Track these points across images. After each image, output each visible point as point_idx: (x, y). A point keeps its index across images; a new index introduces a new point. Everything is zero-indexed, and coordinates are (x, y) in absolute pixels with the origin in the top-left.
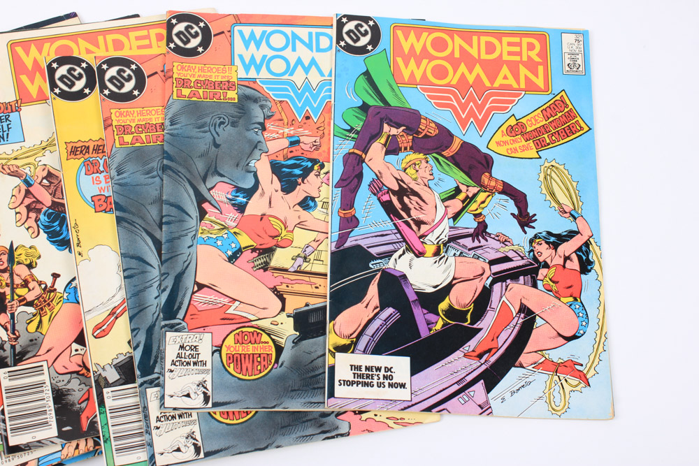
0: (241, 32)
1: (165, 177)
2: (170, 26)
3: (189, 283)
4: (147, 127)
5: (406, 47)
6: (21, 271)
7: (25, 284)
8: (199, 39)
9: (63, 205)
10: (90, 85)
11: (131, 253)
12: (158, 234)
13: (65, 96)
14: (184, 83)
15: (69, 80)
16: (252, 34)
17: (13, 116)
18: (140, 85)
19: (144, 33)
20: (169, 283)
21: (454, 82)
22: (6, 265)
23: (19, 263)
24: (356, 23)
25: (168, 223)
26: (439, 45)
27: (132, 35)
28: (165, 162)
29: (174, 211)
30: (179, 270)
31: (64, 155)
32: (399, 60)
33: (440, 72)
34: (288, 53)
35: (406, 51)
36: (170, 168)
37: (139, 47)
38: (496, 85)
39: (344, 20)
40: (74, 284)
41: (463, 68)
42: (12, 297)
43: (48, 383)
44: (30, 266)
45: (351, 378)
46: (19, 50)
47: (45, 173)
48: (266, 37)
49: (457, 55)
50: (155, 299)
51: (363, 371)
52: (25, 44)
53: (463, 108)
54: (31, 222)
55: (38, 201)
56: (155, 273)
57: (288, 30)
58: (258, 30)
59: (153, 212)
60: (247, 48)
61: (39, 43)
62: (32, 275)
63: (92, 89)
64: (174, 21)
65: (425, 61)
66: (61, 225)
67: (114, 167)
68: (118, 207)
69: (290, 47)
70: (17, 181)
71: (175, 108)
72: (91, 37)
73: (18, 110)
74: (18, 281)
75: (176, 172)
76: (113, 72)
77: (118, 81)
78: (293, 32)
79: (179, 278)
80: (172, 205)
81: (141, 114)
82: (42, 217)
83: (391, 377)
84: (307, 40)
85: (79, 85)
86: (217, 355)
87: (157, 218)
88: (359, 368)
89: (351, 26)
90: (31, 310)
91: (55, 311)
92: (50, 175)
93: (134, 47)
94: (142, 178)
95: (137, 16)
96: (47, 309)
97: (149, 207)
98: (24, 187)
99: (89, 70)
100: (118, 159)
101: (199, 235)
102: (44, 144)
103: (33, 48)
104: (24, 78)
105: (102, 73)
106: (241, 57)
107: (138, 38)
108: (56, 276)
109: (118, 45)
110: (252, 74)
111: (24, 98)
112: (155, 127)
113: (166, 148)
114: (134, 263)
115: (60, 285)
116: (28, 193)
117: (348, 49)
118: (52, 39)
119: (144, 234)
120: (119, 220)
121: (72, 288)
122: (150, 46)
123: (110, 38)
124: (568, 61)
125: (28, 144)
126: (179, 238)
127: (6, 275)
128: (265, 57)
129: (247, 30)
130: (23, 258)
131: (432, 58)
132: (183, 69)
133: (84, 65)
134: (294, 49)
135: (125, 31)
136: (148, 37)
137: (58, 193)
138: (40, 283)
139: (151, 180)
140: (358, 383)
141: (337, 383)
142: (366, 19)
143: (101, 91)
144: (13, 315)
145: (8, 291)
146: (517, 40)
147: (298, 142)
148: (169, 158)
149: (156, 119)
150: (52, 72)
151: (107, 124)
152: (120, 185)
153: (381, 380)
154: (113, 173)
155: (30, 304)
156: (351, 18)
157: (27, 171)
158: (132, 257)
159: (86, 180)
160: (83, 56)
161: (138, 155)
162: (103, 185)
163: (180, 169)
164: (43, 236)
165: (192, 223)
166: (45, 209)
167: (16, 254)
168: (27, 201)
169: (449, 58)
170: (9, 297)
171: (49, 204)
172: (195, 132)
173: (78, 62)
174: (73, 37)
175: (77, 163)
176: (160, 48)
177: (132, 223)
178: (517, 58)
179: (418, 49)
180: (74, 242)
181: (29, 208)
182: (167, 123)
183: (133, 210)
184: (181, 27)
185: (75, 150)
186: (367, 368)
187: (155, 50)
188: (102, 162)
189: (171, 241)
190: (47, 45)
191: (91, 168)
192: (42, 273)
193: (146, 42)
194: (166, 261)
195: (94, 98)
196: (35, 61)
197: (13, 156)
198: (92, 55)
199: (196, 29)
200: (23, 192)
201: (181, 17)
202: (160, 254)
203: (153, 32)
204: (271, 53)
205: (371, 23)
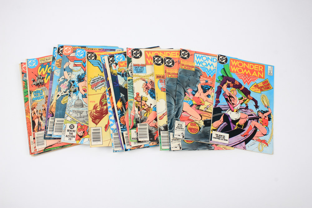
0: (196, 55)
1: (177, 86)
2: (181, 52)
3: (181, 110)
4: (174, 74)
5: (233, 64)
6: (143, 102)
7: (144, 105)
8: (187, 56)
9: (154, 89)
10: (162, 62)
11: (169, 101)
12: (175, 98)
13: (156, 64)
14: (183, 65)
15: (158, 61)
16: (199, 56)
17: (144, 67)
18: (173, 64)
19: (174, 53)
20: (177, 109)
21: (243, 73)
22: (140, 100)
23: (143, 100)
24: (222, 57)
25: (177, 96)
26: (240, 64)
27: (172, 53)
28: (178, 82)
29: (179, 93)
30: (179, 107)
31: (156, 78)
32: (231, 67)
33: (240, 71)
34: (206, 61)
35: (233, 65)
36: (179, 83)
37: (173, 56)
38: (253, 75)
39: (220, 56)
40: (155, 107)
41: (245, 70)
42: (141, 108)
43: (148, 128)
44: (146, 101)
45: (216, 137)
46: (147, 53)
47: (150, 81)
48: (202, 57)
49: (244, 67)
50: (174, 113)
51: (218, 136)
52: (148, 52)
53: (245, 79)
54: (147, 92)
55: (148, 87)
56: (174, 107)
57: (207, 56)
58: (200, 55)
59: (174, 93)
60: (197, 59)
61: (151, 52)
62: (146, 103)
63: (162, 64)
64: (182, 51)
65: (237, 68)
66: (153, 93)
67: (166, 82)
68: (167, 91)
69: (207, 60)
70: (144, 82)
71: (181, 70)
72: (163, 52)
73: (146, 66)
74: (143, 104)
75: (180, 85)
76: (167, 60)
77: (169, 62)
78: (208, 57)
79: (179, 109)
80: (178, 92)
81: (173, 70)
82: (149, 91)
83: (224, 138)
84: (211, 59)
85: (160, 62)
86: (186, 127)
87: (175, 95)
88: (218, 135)
89: (221, 57)
90: (145, 111)
91: (150, 112)
92: (151, 82)
93: (172, 55)
94: (172, 85)
95: (173, 49)
96: (148, 111)
97: (173, 92)
98: (145, 83)
99: (162, 59)
100: (167, 80)
101: (184, 100)
102: (151, 75)
103: (150, 53)
104: (147, 59)
105: (165, 60)
106: (196, 61)
107: (173, 54)
108: (151, 104)
109: (169, 55)
110: (198, 65)
111: (147, 64)
112: (176, 74)
113: (178, 79)
114: (169, 104)
115: (152, 107)
116: (146, 85)
117: (220, 62)
118: (154, 51)
119: (172, 98)
120: (167, 94)
121: (155, 108)
122: (175, 56)
123: (167, 53)
124: (269, 72)
125: (147, 74)
126: (180, 100)
127: (140, 103)
128: (201, 62)
129: (198, 55)
130: (144, 99)
131: (239, 67)
132: (183, 62)
133: (161, 58)
134: (208, 61)
135: (170, 52)
136: (175, 54)
137: (153, 86)
138: (147, 106)
139: (174, 86)
140: (217, 138)
141: (212, 138)
142: (225, 56)
143: (165, 64)
144: (141, 112)
145: (140, 106)
146: (258, 66)
147: (207, 82)
148: (179, 81)
149: (176, 72)
150: (154, 59)
151: (166, 72)
152: (167, 86)
153: (222, 138)
154: (166, 83)
155: (145, 110)
156: (221, 56)
157: (146, 80)
158: (169, 103)
159: (160, 84)
160: (161, 56)
161: (171, 80)
162: (163, 85)
163: (181, 84)
164: (149, 95)
165: (183, 97)
166: (150, 89)
167: (143, 98)
168: (146, 87)
169: (243, 68)
170: (140, 108)
171: (151, 88)
172: (185, 76)
173: (160, 57)
174: (159, 52)
175: (158, 80)
176: (178, 56)
177: (169, 95)
178: (258, 70)
179: (236, 65)
180: (156, 97)
181: (146, 88)
182: (179, 73)
183: (170, 92)
184: (183, 52)
185: (158, 77)
186: (219, 135)
187: (176, 57)
188: (163, 80)
189: (178, 100)
190: (153, 53)
191: (161, 81)
192: (148, 103)
193: (175, 55)
194: (177, 104)
195: (163, 66)
196: (150, 56)
197: (144, 76)
198: (163, 56)
199: (186, 53)
200: (145, 85)
201: (183, 50)
202: (175, 103)
203: (176, 53)
204: (203, 61)
205: (226, 57)
